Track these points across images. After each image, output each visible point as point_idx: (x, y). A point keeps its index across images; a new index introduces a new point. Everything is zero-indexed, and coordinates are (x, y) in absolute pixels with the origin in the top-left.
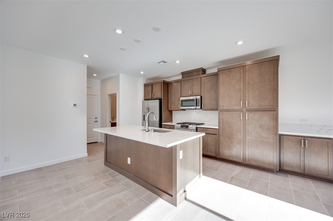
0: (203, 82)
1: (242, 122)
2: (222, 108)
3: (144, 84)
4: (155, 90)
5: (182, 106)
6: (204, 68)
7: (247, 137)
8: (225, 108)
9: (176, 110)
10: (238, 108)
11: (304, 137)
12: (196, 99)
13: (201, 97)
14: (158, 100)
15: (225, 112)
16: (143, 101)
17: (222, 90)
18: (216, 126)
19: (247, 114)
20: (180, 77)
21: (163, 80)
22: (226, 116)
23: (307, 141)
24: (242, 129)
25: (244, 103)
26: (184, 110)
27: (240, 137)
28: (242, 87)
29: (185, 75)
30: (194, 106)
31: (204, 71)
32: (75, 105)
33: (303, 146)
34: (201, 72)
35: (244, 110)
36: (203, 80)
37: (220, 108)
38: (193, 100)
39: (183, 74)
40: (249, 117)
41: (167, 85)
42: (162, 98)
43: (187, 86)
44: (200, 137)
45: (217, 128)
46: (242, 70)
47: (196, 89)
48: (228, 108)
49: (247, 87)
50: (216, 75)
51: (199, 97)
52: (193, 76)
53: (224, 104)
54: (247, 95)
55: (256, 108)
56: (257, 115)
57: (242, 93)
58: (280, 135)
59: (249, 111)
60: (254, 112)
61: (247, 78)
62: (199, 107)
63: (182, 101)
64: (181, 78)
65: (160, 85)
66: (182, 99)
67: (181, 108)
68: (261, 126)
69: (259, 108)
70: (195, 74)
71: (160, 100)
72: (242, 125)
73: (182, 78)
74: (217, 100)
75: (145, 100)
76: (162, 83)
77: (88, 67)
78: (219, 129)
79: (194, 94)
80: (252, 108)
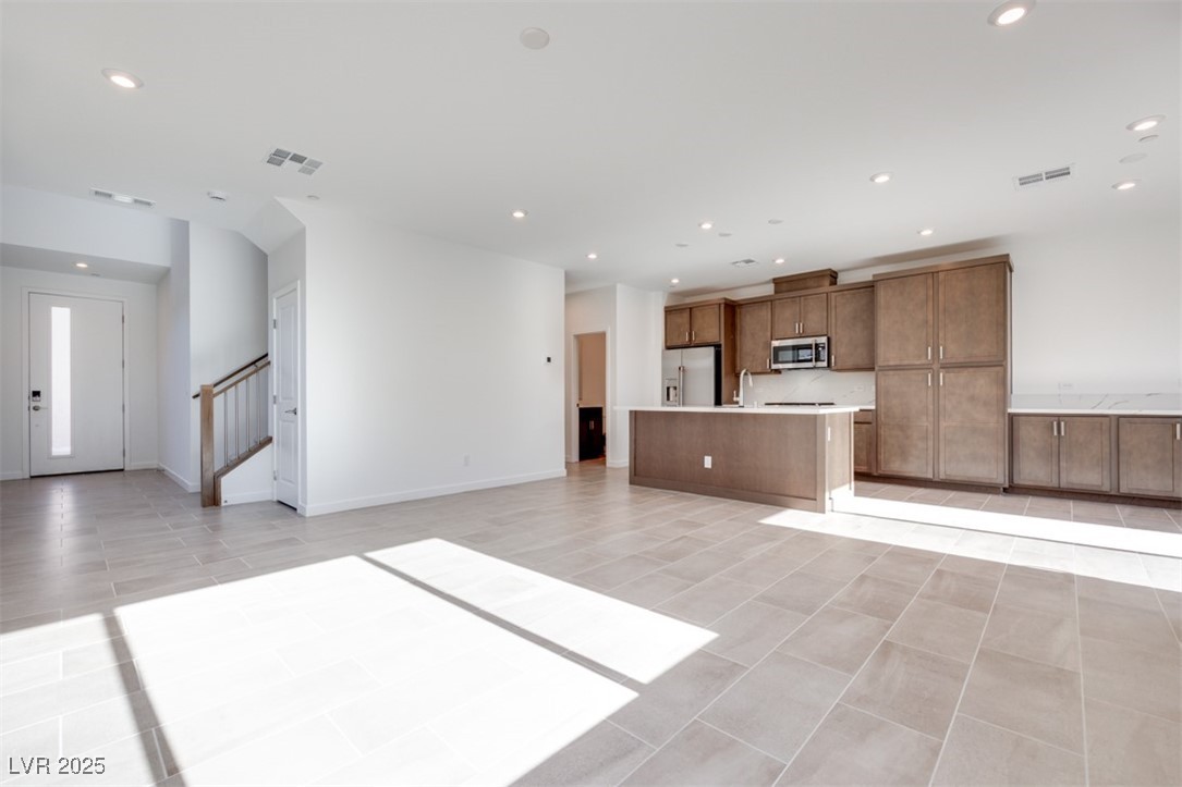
0: (833, 304)
1: (930, 392)
2: (886, 364)
3: (666, 308)
4: (698, 323)
5: (776, 361)
6: (834, 269)
7: (943, 424)
8: (892, 363)
9: (759, 370)
10: (923, 361)
11: (1059, 416)
12: (817, 345)
13: (829, 339)
14: (712, 348)
15: (891, 373)
16: (663, 353)
17: (884, 323)
18: (870, 403)
19: (941, 375)
20: (769, 290)
21: (725, 299)
22: (893, 380)
23: (1063, 424)
24: (931, 407)
25: (936, 352)
26: (778, 371)
27: (926, 424)
28: (930, 317)
29: (784, 287)
30: (811, 360)
31: (833, 276)
32: (549, 360)
33: (1055, 433)
34: (827, 282)
35: (935, 367)
36: (833, 297)
37: (880, 362)
38: (808, 347)
39: (777, 282)
40: (947, 380)
41: (732, 310)
42: (722, 342)
43: (786, 313)
44: (850, 413)
45: (873, 407)
46: (930, 281)
47: (815, 319)
48: (897, 363)
49: (941, 317)
50: (870, 287)
51: (823, 340)
52: (807, 288)
53: (887, 354)
54: (941, 335)
55: (962, 360)
56: (963, 376)
57: (930, 330)
58: (1012, 417)
59: (946, 367)
60: (957, 370)
61: (941, 297)
62: (825, 364)
63: (777, 350)
64: (772, 293)
65: (717, 310)
66: (776, 343)
67: (774, 366)
68: (972, 399)
69: (968, 360)
70: (811, 283)
71: (717, 347)
72: (930, 399)
73: (776, 292)
74: (871, 345)
75: (668, 348)
76: (722, 306)
77: (567, 275)
78: (876, 410)
79: (809, 332)
80: (954, 361)
